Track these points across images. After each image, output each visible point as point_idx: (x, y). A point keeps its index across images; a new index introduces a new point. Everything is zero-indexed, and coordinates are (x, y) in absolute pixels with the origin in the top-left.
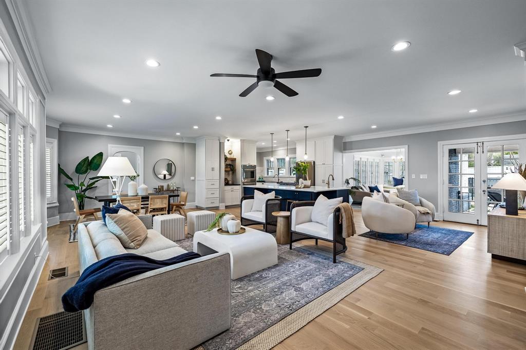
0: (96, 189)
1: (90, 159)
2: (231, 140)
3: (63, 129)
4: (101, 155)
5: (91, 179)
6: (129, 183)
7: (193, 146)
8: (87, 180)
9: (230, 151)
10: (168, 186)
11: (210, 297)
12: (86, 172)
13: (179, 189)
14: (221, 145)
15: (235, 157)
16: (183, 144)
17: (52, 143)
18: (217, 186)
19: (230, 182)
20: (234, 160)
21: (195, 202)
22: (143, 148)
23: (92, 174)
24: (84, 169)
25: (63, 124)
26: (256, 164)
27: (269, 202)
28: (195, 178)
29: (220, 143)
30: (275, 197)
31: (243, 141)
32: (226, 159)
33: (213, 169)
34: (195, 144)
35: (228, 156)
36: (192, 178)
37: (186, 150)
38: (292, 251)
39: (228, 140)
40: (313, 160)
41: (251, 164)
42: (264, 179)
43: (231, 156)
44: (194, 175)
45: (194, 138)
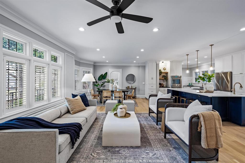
0: (105, 87)
1: (103, 75)
2: (164, 62)
3: (96, 64)
4: (106, 73)
5: (102, 83)
6: (110, 85)
7: (144, 67)
8: (101, 83)
9: (165, 68)
10: (132, 86)
11: (40, 154)
12: (101, 80)
13: (136, 88)
14: (157, 65)
15: (167, 72)
16: (139, 66)
17: (91, 70)
18: (155, 87)
19: (164, 86)
20: (167, 73)
21: (145, 95)
22: (121, 69)
23: (103, 81)
24: (101, 79)
25: (95, 63)
26: (181, 75)
27: (159, 101)
28: (145, 83)
29: (157, 64)
30: (171, 97)
31: (171, 62)
32: (161, 73)
33: (152, 79)
34: (145, 66)
35: (163, 71)
36: (144, 83)
37: (141, 69)
38: (165, 139)
39: (163, 62)
40: (231, 70)
41: (178, 75)
42: (193, 85)
43: (165, 71)
44: (145, 82)
45: (145, 63)
